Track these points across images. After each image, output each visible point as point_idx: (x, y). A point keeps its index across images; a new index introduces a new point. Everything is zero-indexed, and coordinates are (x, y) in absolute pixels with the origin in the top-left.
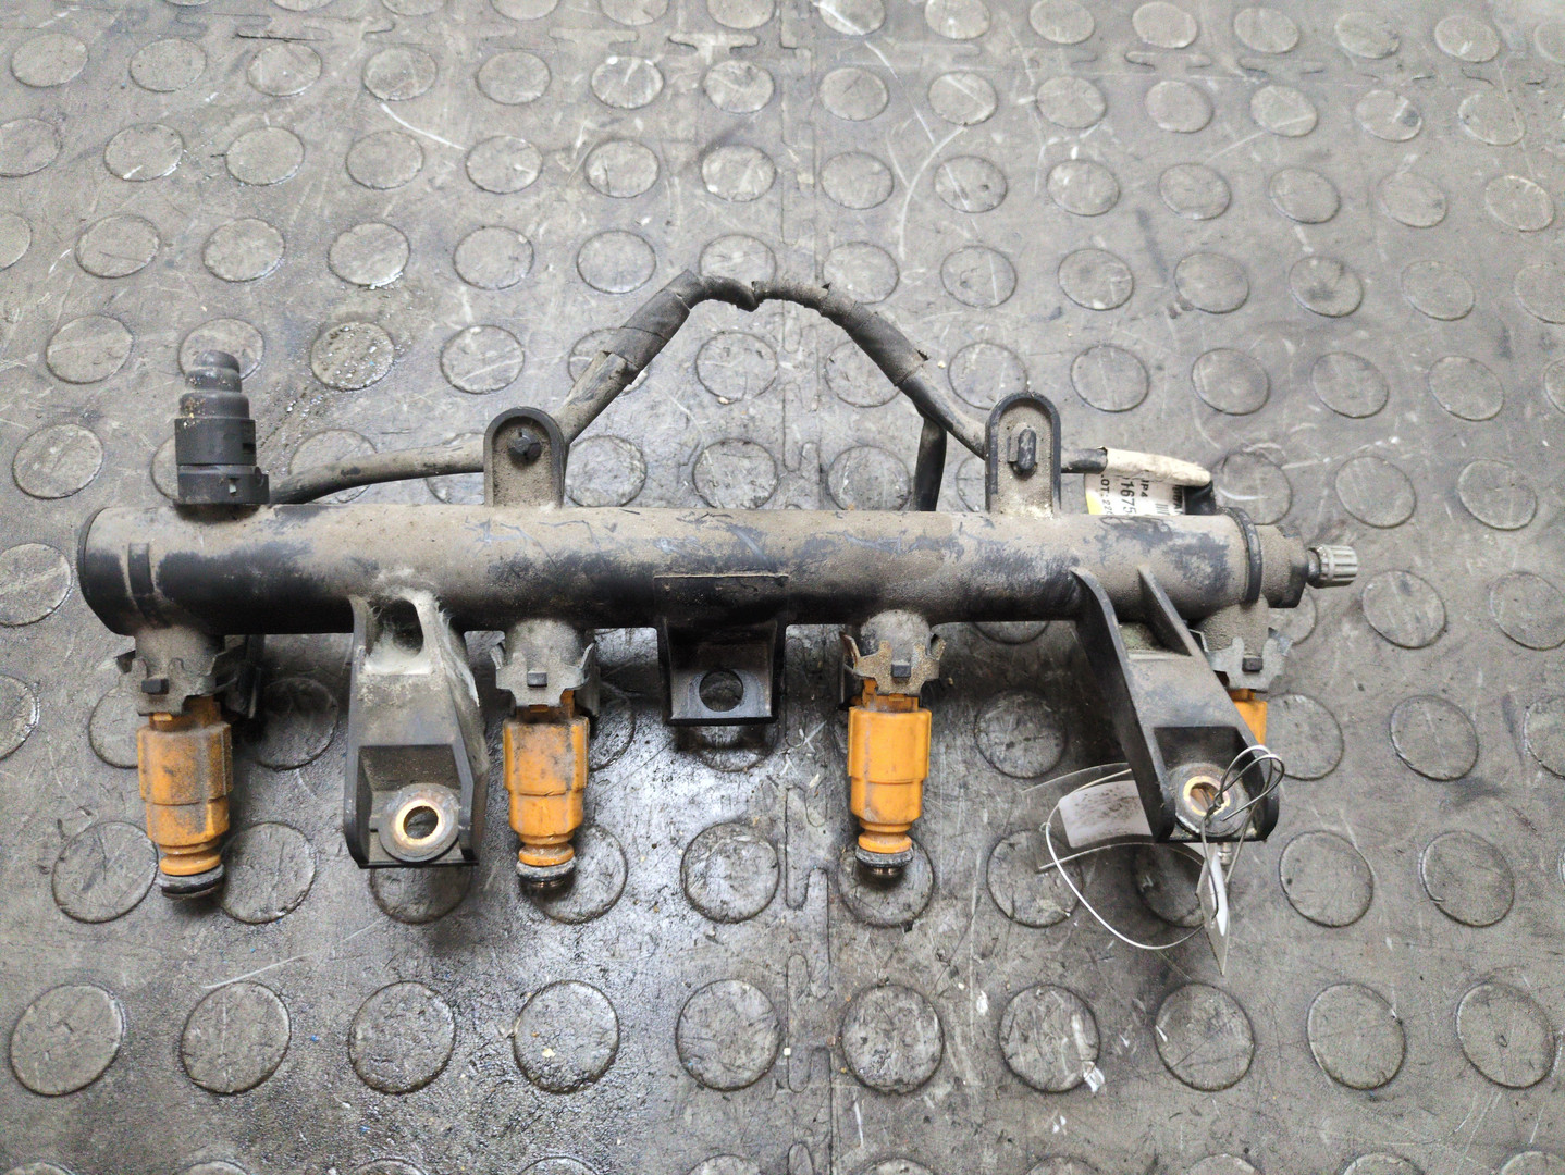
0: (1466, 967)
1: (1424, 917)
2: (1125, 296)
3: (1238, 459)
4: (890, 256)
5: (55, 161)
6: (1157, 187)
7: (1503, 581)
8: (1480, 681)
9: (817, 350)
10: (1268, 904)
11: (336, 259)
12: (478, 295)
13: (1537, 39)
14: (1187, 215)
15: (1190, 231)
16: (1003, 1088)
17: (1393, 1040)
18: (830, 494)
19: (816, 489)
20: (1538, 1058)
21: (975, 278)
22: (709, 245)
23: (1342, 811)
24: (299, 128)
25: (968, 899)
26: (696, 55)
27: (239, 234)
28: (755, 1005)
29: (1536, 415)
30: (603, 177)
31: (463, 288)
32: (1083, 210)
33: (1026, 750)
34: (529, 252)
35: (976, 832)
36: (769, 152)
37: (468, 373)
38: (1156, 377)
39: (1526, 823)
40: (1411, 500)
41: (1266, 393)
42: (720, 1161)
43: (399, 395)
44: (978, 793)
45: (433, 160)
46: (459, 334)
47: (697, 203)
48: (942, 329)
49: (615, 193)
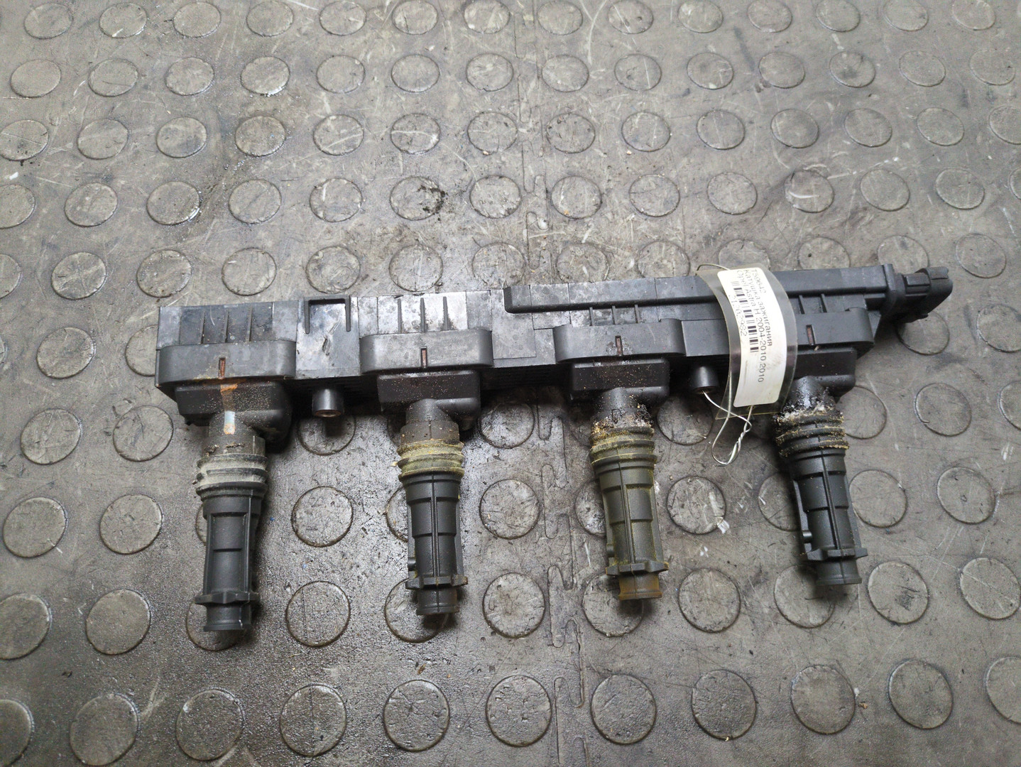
0: (943, 459)
1: (917, 432)
2: (729, 80)
3: (801, 174)
4: (583, 62)
5: (70, 28)
6: (746, 14)
7: (963, 239)
9: (541, 121)
11: (245, 79)
12: (333, 97)
14: (764, 30)
15: (767, 40)
16: (670, 533)
17: (899, 500)
18: (553, 205)
19: (544, 202)
20: (986, 507)
21: (636, 73)
22: (472, 60)
23: (867, 375)
27: (185, 67)
28: (524, 493)
29: (984, 141)
30: (404, 23)
31: (323, 93)
32: (700, 30)
34: (362, 70)
36: (505, 3)
37: (331, 143)
38: (748, 128)
39: (978, 377)
40: (907, 195)
41: (817, 135)
42: (509, 576)
43: (290, 158)
45: (299, 17)
46: (323, 121)
47: (462, 35)
48: (617, 104)
49: (412, 32)
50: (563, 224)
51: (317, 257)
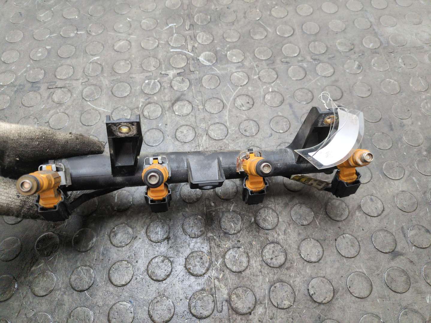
0: (400, 305)
1: (387, 292)
2: (288, 128)
4: (225, 126)
6: (293, 96)
7: (398, 194)
8: (395, 223)
10: (345, 294)
13: (390, 40)
14: (302, 103)
15: (303, 107)
21: (248, 129)
22: (177, 129)
23: (362, 265)
24: (67, 112)
25: (265, 304)
26: (168, 77)
29: (402, 146)
30: (148, 114)
32: (275, 105)
33: (276, 259)
35: (265, 284)
36: (190, 101)
39: (412, 262)
40: (371, 175)
44: (265, 273)
45: (103, 116)
47: (173, 118)
48: (241, 144)
49: (151, 118)
50: (222, 203)
51: (114, 230)
